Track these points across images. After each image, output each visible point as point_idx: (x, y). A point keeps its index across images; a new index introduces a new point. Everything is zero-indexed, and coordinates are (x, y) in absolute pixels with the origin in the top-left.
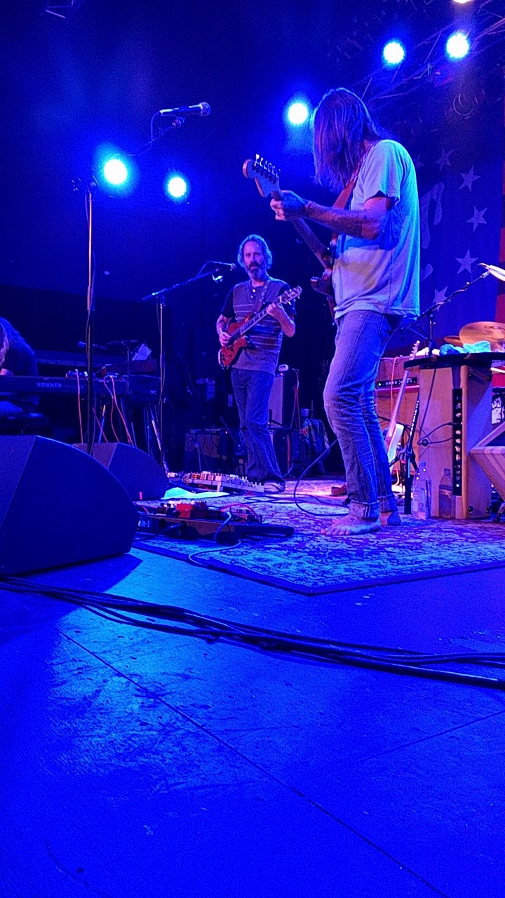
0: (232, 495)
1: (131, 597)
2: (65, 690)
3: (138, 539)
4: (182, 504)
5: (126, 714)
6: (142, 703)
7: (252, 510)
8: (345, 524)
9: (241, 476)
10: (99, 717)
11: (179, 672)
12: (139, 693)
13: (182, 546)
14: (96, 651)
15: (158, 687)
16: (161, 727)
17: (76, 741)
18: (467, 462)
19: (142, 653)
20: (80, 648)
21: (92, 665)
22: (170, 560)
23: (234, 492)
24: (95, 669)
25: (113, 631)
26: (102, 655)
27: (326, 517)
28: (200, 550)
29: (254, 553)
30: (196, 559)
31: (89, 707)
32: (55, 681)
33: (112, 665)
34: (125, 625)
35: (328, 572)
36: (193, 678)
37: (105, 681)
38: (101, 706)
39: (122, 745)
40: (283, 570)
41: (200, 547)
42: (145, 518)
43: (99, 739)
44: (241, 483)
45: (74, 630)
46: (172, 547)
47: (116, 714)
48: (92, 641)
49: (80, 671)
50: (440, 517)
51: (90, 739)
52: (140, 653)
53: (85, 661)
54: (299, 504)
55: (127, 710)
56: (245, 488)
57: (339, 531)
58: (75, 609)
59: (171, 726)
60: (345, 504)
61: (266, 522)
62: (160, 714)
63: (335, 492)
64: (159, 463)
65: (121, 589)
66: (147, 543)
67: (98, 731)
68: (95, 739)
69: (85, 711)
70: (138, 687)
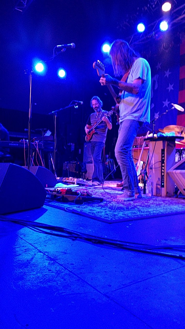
0: (80, 186)
1: (44, 223)
2: (20, 258)
3: (46, 202)
4: (62, 189)
5: (43, 267)
6: (49, 263)
7: (88, 192)
8: (122, 197)
9: (84, 179)
10: (33, 268)
11: (62, 251)
12: (48, 259)
13: (62, 205)
14: (31, 243)
15: (54, 257)
16: (56, 272)
17: (25, 277)
18: (166, 175)
19: (49, 244)
20: (26, 242)
21: (30, 248)
22: (58, 210)
23: (81, 185)
24: (31, 250)
25: (38, 236)
26: (34, 245)
27: (115, 195)
28: (68, 206)
29: (89, 208)
30: (68, 209)
31: (29, 264)
32: (16, 254)
33: (37, 248)
34: (42, 234)
35: (116, 215)
36: (68, 253)
37: (35, 254)
38: (34, 264)
39: (42, 278)
40: (100, 214)
41: (69, 205)
42: (49, 194)
43: (33, 276)
44: (83, 182)
45: (23, 235)
46: (59, 205)
47: (39, 267)
48: (30, 239)
49: (26, 250)
50: (156, 195)
51: (30, 276)
52: (47, 244)
53: (27, 247)
54: (105, 190)
55: (43, 265)
56: (85, 184)
57: (120, 200)
58: (23, 227)
59: (60, 271)
60: (122, 190)
61: (93, 196)
62: (56, 267)
63: (118, 186)
64: (54, 174)
65: (40, 220)
66: (49, 203)
67: (33, 273)
68: (32, 276)
69: (28, 265)
70: (47, 257)
